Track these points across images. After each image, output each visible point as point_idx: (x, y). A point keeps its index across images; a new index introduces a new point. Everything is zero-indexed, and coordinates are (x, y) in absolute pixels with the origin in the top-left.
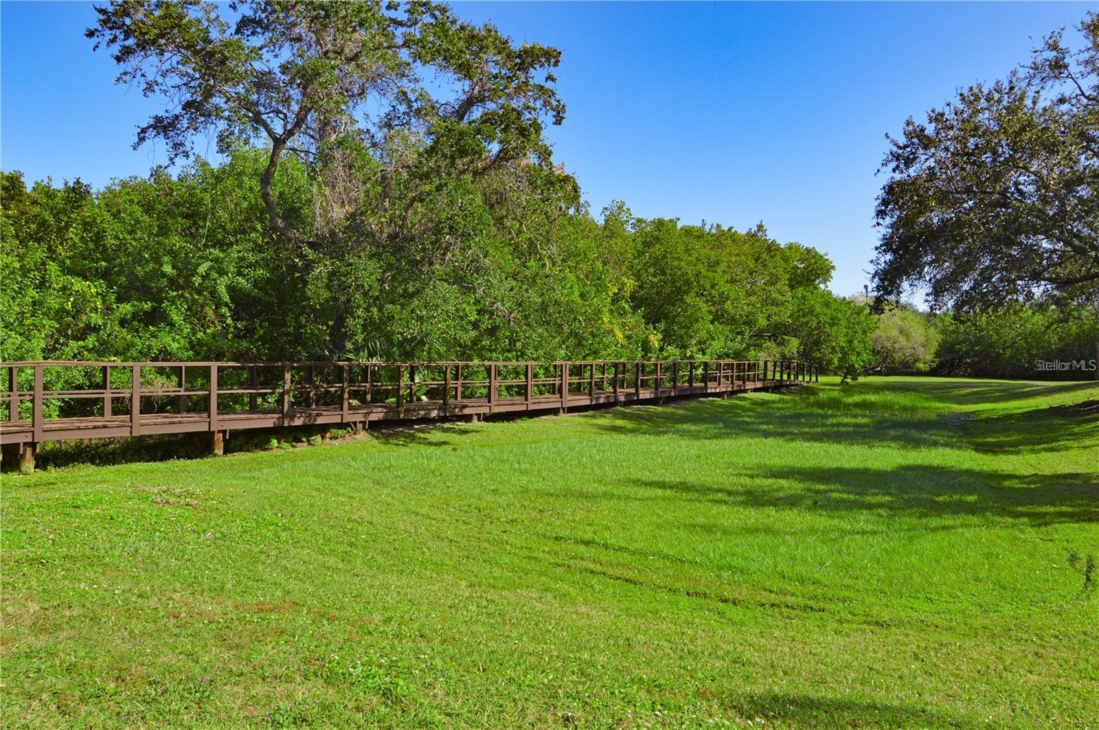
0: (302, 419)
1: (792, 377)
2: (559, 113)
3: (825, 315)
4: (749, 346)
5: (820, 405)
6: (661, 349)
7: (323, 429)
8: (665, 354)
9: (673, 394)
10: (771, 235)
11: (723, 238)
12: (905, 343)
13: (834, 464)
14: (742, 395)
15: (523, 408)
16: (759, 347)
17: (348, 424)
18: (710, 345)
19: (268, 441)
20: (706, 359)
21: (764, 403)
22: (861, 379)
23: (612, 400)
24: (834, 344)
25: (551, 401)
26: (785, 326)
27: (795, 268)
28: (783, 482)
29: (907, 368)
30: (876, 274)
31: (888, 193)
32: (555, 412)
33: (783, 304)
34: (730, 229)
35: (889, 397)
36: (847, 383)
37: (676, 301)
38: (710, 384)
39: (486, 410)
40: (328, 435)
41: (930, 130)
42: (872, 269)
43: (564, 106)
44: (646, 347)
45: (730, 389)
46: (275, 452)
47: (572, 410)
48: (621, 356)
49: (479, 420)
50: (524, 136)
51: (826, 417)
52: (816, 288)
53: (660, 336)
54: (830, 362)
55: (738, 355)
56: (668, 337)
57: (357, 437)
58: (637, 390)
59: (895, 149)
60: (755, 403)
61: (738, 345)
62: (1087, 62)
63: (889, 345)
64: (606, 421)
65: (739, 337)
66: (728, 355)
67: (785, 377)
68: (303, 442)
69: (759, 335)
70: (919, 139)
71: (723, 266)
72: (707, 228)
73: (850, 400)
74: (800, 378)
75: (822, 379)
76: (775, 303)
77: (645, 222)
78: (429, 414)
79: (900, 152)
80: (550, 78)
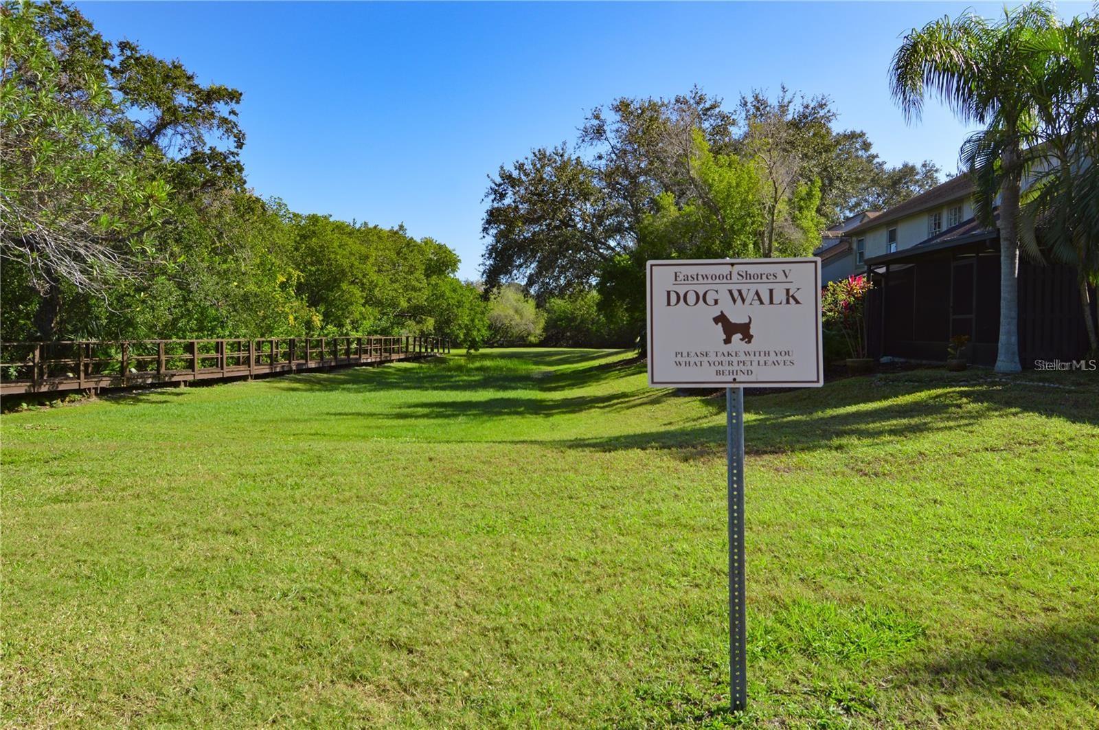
0: (47, 386)
1: (429, 350)
2: (239, 139)
3: (453, 298)
4: (392, 324)
5: (450, 370)
6: (322, 329)
7: (63, 395)
8: (326, 332)
9: (333, 364)
10: (409, 234)
11: (368, 235)
12: (519, 320)
13: (450, 400)
14: (389, 364)
15: (220, 376)
16: (403, 326)
17: (84, 390)
18: (362, 324)
19: (19, 404)
20: (359, 335)
21: (406, 370)
22: (482, 351)
23: (286, 369)
24: (460, 322)
25: (242, 370)
26: (422, 308)
27: (431, 260)
28: (419, 409)
29: (522, 341)
30: (484, 272)
31: (490, 216)
32: (244, 378)
33: (420, 290)
34: (375, 227)
35: (501, 363)
36: (471, 354)
37: (333, 288)
38: (363, 356)
39: (190, 378)
40: (67, 399)
41: (515, 174)
42: (482, 268)
43: (244, 135)
44: (309, 325)
45: (378, 360)
46: (25, 414)
47: (257, 377)
48: (291, 334)
49: (185, 386)
50: (230, 174)
51: (452, 377)
52: (446, 277)
53: (321, 318)
54: (457, 336)
55: (384, 331)
56: (327, 317)
57: (90, 400)
58: (307, 361)
59: (493, 186)
60: (399, 370)
61: (384, 323)
62: (617, 131)
63: (506, 322)
64: (285, 384)
65: (385, 317)
66: (376, 332)
67: (423, 350)
68: (46, 405)
69: (401, 315)
70: (508, 179)
71: (372, 260)
72: (357, 226)
73: (471, 366)
74: (436, 351)
75: (453, 351)
76: (414, 289)
77: (300, 216)
78: (145, 381)
79: (497, 188)
80: (233, 112)
